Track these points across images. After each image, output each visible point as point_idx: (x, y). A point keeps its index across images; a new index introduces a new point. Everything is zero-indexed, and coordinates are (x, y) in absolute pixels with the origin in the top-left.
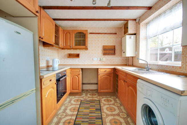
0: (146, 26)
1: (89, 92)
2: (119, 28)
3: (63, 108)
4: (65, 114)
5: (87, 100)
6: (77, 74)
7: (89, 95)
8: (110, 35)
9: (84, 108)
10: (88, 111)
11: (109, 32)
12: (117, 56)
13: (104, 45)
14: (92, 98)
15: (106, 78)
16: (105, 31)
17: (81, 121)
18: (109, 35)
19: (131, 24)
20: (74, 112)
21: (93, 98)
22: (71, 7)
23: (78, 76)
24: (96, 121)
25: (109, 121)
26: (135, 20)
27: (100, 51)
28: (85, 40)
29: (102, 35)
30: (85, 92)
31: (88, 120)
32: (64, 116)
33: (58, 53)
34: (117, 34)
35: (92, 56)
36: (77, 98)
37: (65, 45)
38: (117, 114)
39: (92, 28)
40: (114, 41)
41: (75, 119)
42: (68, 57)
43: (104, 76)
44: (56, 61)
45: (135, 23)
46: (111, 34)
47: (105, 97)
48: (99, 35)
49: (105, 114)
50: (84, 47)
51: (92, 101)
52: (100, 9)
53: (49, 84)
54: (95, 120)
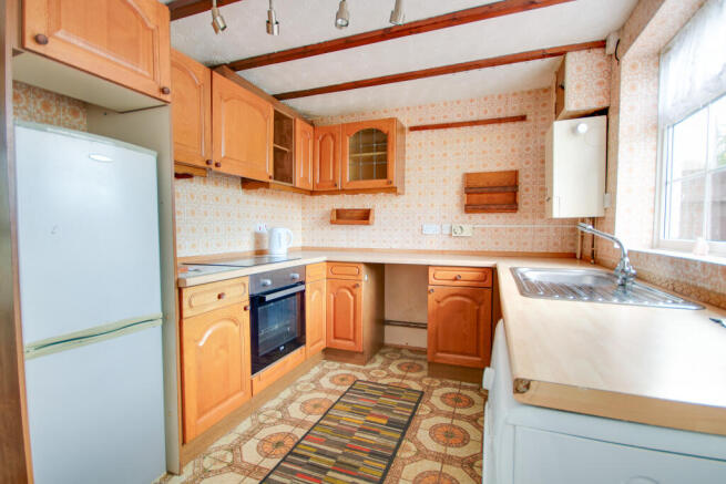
0: (658, 64)
1: (402, 357)
2: (537, 91)
3: (286, 394)
4: (279, 415)
5: (376, 384)
6: (350, 284)
7: (393, 368)
8: (496, 125)
9: (349, 408)
10: (358, 420)
11: (489, 116)
12: (526, 217)
13: (470, 171)
14: (400, 380)
15: (461, 308)
16: (486, 112)
17: (315, 450)
18: (490, 127)
19: (579, 69)
20: (310, 414)
21: (404, 381)
22: (309, 49)
23: (354, 291)
24: (367, 462)
25: (412, 476)
26: (602, 44)
27: (452, 195)
28: (385, 158)
29: (463, 129)
30: (387, 355)
31: (340, 452)
32: (273, 421)
33: (303, 208)
34: (528, 118)
35: (419, 218)
36: (348, 369)
37: (318, 181)
38: (463, 459)
39: (420, 107)
40: (513, 150)
41: (300, 437)
42: (332, 222)
43: (450, 299)
44: (279, 234)
45: (601, 60)
46: (499, 121)
47: (455, 386)
48: (449, 130)
49: (414, 448)
50: (381, 183)
51: (392, 391)
52: (411, 33)
53: (214, 307)
54: (361, 459)
